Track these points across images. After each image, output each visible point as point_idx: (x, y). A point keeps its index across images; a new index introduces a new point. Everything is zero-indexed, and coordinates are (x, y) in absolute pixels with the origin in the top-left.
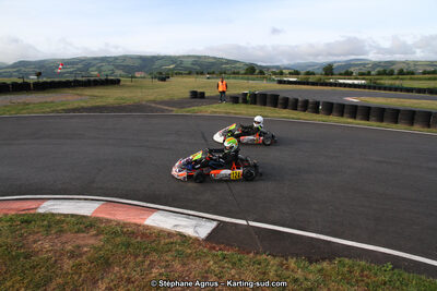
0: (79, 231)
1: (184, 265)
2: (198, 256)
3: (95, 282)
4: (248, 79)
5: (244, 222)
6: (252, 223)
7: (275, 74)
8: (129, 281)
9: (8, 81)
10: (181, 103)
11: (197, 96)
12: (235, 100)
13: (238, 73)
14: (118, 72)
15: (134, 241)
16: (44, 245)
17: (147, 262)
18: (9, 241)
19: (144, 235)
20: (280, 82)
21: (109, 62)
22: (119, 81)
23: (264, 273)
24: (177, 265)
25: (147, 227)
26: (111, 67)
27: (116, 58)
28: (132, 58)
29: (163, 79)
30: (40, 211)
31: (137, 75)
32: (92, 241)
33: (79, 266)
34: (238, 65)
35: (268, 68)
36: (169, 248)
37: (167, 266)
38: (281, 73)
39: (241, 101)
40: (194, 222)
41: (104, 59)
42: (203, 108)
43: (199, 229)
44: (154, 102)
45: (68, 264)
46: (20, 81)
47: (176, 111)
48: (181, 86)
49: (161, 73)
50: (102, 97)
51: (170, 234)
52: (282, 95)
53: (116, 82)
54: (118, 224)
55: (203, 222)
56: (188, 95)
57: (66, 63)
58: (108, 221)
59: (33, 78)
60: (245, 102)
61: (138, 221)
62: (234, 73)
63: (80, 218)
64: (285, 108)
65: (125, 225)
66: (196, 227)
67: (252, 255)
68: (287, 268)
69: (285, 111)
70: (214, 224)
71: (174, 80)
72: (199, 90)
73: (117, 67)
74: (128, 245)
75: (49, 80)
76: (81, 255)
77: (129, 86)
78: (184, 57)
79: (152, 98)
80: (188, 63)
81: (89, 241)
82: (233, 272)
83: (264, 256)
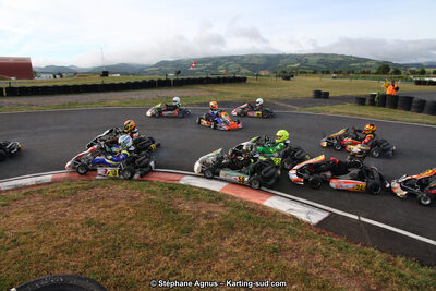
0: (210, 202)
1: (295, 240)
2: (308, 237)
3: (223, 239)
4: (380, 79)
5: (356, 217)
6: (362, 219)
7: (413, 73)
8: (248, 242)
9: (156, 78)
10: (303, 102)
11: (321, 96)
12: (361, 101)
13: (368, 73)
14: (244, 71)
15: (253, 215)
16: (186, 207)
17: (264, 233)
18: (162, 199)
19: (262, 213)
20: (418, 83)
21: (236, 61)
22: (245, 79)
23: (369, 263)
24: (289, 240)
25: (265, 207)
26: (238, 66)
27: (243, 57)
28: (257, 57)
29: (288, 78)
30: (181, 182)
31: (262, 73)
32: (220, 210)
33: (212, 225)
34: (368, 63)
35: (406, 66)
36: (283, 225)
37: (280, 239)
38: (423, 73)
39: (367, 102)
40: (307, 209)
41: (231, 58)
42: (326, 108)
43: (311, 216)
44: (277, 100)
45: (203, 223)
46: (164, 78)
47: (298, 110)
48: (305, 85)
49: (285, 72)
50: (229, 93)
51: (284, 216)
52: (417, 98)
53: (242, 80)
54: (241, 201)
55: (315, 211)
56: (311, 94)
57: (198, 62)
58: (233, 198)
59: (172, 76)
60: (372, 103)
61: (258, 201)
62: (364, 73)
63: (212, 192)
64: (420, 112)
65: (247, 202)
66: (310, 213)
67: (359, 246)
68: (394, 264)
69: (419, 115)
70: (326, 214)
71: (298, 79)
72: (323, 90)
73: (243, 65)
74: (249, 218)
75: (186, 78)
76: (212, 218)
77: (255, 84)
78: (310, 55)
79: (276, 96)
80: (313, 62)
81: (218, 210)
82: (338, 255)
83: (372, 249)
